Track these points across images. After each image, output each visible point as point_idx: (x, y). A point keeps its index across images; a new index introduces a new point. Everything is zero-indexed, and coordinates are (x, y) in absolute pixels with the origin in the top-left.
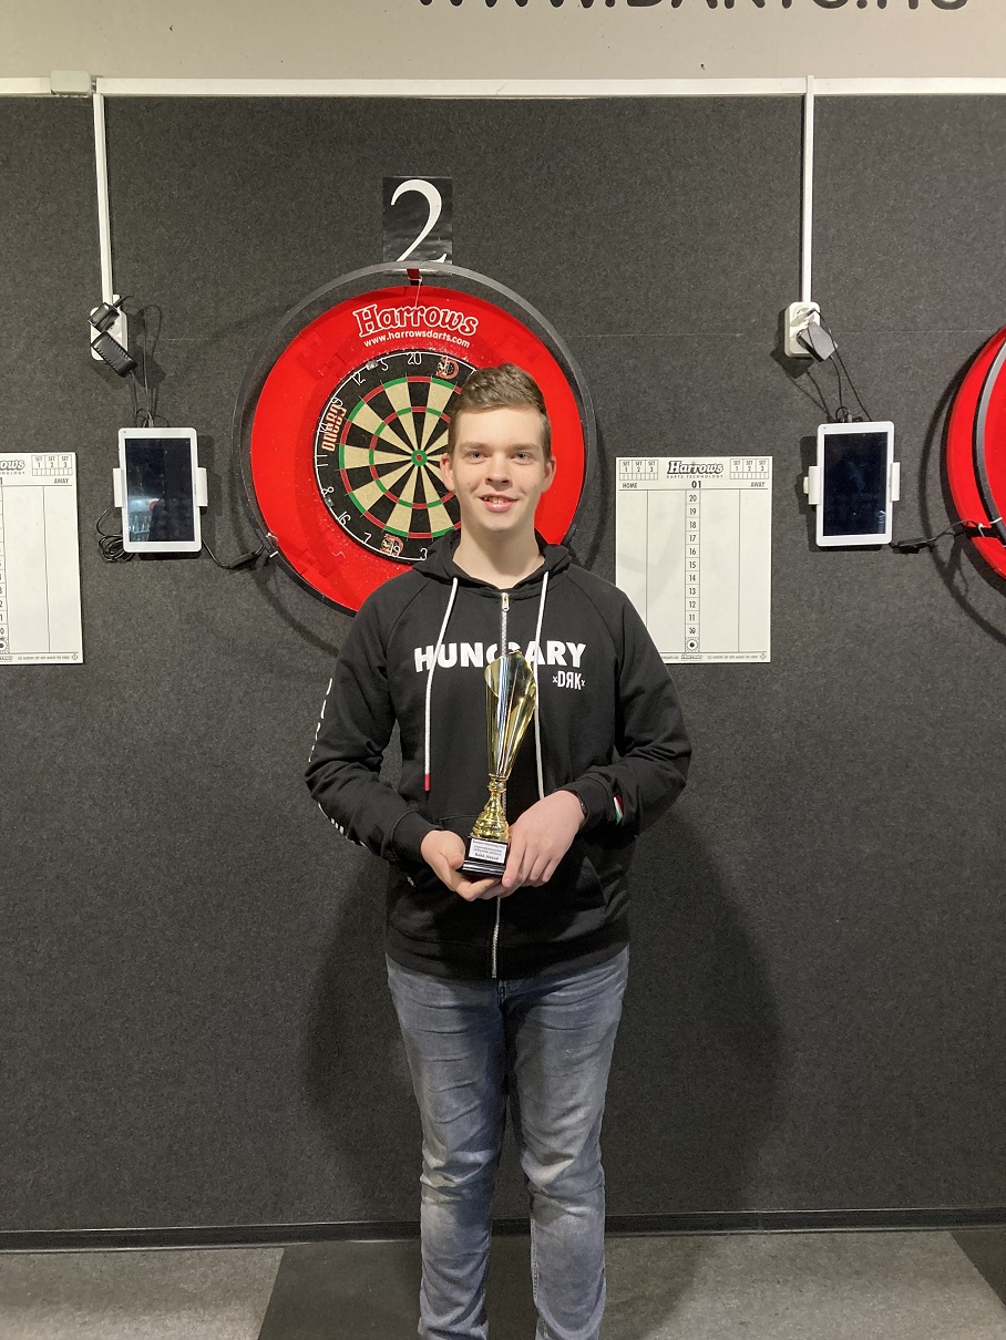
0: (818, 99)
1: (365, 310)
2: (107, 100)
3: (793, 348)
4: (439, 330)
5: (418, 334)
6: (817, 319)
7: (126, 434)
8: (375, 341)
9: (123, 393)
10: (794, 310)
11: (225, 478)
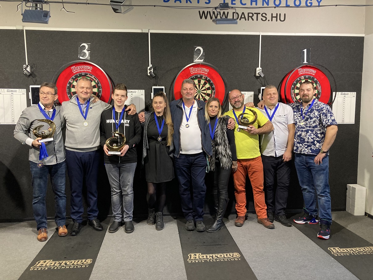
0: (262, 35)
1: (191, 68)
2: (150, 33)
3: (257, 75)
4: (203, 71)
5: (199, 72)
6: (261, 71)
7: (153, 87)
8: (193, 73)
9: (153, 81)
10: (258, 69)
11: (168, 94)
